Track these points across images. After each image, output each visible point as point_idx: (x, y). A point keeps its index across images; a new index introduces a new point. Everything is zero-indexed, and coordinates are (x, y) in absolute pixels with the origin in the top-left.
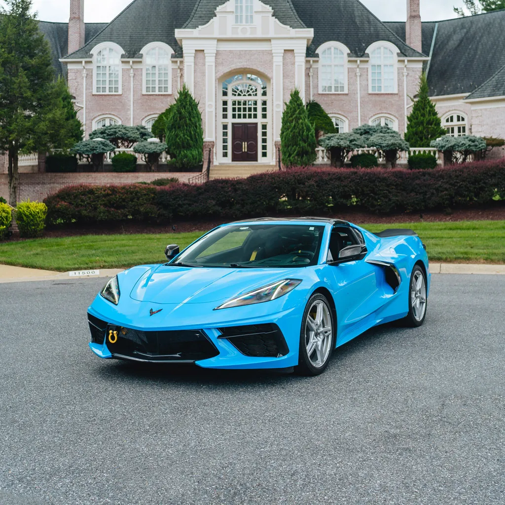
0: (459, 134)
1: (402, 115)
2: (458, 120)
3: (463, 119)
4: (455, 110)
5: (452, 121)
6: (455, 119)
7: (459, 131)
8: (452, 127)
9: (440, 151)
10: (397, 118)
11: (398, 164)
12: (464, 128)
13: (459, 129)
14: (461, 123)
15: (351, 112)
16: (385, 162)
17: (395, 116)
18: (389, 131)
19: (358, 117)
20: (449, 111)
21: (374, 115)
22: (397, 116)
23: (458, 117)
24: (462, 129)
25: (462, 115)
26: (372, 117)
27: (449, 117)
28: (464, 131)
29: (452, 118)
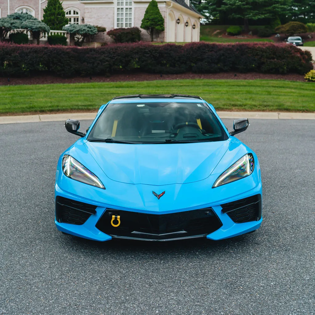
0: (75, 22)
1: (37, 8)
2: (74, 14)
3: (77, 13)
4: (72, 7)
5: (70, 14)
6: (72, 12)
7: (75, 21)
8: (70, 18)
9: (67, 33)
10: (34, 10)
11: (41, 41)
12: (78, 19)
13: (75, 19)
14: (76, 15)
15: (3, 3)
16: (32, 39)
17: (33, 8)
18: (32, 18)
19: (7, 7)
20: (69, 7)
21: (19, 7)
22: (34, 8)
23: (74, 12)
24: (76, 20)
25: (77, 10)
26: (17, 8)
27: (68, 11)
28: (78, 21)
29: (70, 12)
